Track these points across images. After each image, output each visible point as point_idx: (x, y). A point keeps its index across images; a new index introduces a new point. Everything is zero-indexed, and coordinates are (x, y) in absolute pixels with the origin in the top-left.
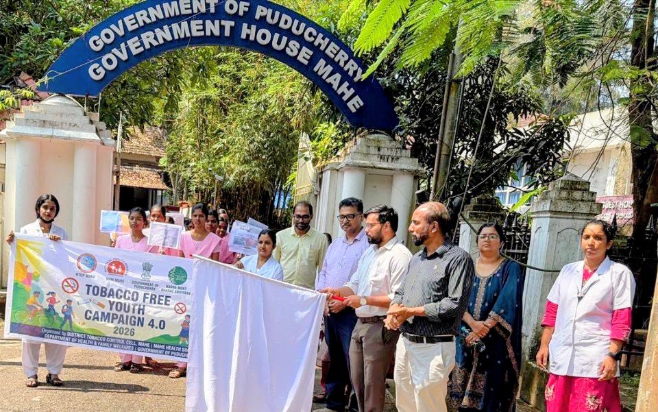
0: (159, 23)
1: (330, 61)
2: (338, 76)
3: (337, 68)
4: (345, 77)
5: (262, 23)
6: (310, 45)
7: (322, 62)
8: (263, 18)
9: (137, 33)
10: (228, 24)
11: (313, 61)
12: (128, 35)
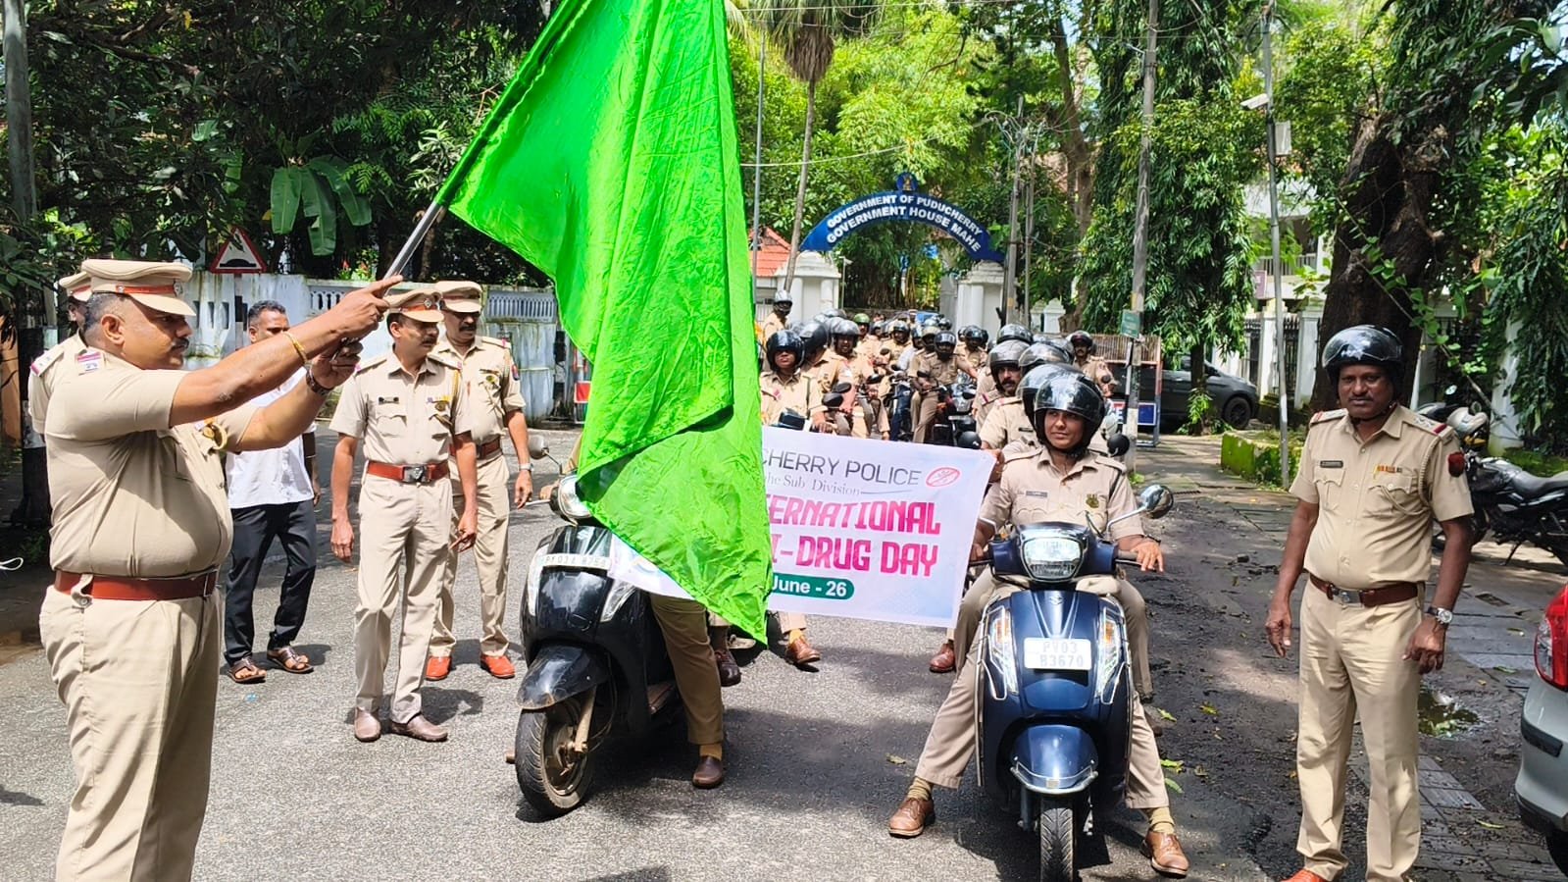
0: (865, 210)
1: (960, 224)
2: (965, 233)
3: (964, 228)
4: (970, 232)
5: (921, 206)
6: (948, 216)
7: (955, 225)
8: (922, 204)
9: (853, 216)
10: (903, 209)
11: (950, 225)
12: (849, 218)
